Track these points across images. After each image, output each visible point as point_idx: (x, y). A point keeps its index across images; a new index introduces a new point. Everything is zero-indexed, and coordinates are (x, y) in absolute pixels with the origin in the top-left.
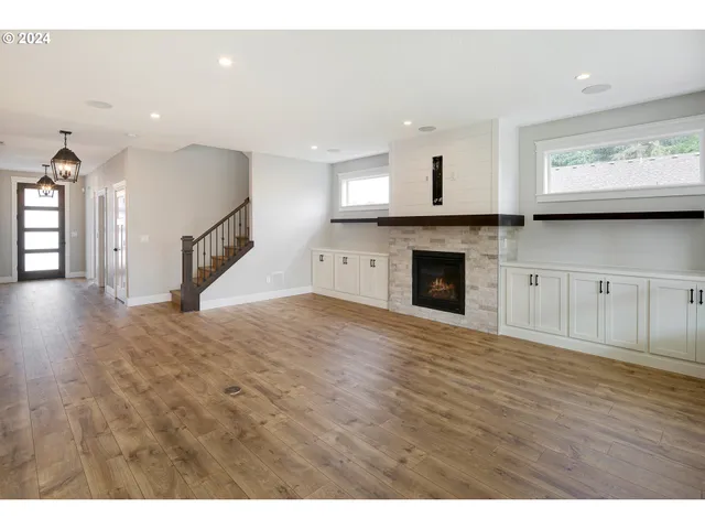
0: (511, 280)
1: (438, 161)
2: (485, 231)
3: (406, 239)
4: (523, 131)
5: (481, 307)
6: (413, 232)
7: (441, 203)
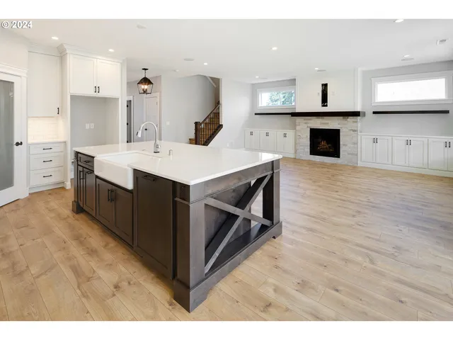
0: (364, 141)
1: (325, 86)
2: (351, 119)
3: (306, 123)
4: (364, 73)
5: (349, 154)
6: (311, 119)
7: (327, 106)
